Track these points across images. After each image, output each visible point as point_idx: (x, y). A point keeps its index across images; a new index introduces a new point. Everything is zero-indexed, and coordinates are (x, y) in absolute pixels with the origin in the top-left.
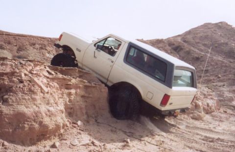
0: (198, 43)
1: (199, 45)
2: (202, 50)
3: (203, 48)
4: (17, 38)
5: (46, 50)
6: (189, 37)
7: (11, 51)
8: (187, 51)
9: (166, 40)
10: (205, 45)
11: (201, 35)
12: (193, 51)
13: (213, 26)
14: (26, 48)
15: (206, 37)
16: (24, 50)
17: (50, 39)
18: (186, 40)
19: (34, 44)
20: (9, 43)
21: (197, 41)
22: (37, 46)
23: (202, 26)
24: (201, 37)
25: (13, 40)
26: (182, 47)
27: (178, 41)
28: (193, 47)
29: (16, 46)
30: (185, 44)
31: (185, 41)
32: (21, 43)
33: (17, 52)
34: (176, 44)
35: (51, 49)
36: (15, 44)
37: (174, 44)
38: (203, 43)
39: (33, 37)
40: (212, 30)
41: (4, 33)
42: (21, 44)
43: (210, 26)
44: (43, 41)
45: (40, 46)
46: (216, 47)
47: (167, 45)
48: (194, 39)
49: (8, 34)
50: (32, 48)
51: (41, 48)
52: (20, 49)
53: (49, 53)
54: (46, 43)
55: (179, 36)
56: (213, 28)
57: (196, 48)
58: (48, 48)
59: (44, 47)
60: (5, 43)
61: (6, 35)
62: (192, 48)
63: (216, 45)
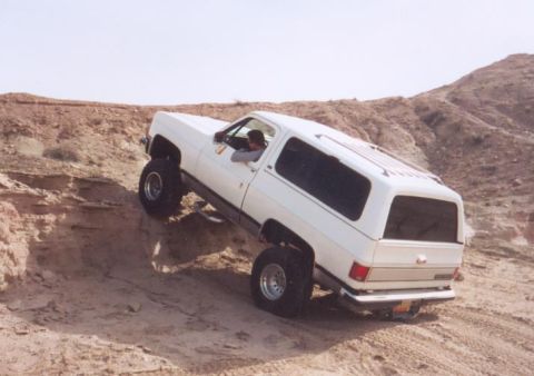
0: (487, 103)
1: (488, 107)
2: (491, 121)
3: (495, 114)
4: (63, 109)
5: (123, 133)
6: (467, 91)
7: (45, 138)
8: (456, 124)
9: (410, 99)
10: (501, 108)
11: (496, 83)
12: (469, 122)
13: (528, 62)
14: (77, 131)
15: (508, 89)
16: (73, 136)
17: (138, 108)
18: (459, 97)
19: (98, 123)
20: (43, 122)
21: (485, 98)
22: (105, 126)
23: (503, 61)
24: (496, 88)
25: (51, 115)
26: (445, 115)
27: (439, 102)
28: (473, 113)
29: (57, 127)
30: (455, 108)
31: (455, 101)
32: (69, 120)
33: (58, 142)
34: (433, 109)
35: (136, 131)
36: (56, 124)
37: (427, 109)
38: (499, 102)
39: (100, 105)
40: (525, 71)
41: (37, 101)
42: (69, 123)
43: (521, 62)
44: (121, 114)
45: (112, 126)
46: (528, 111)
47: (411, 112)
48: (477, 95)
49: (45, 103)
50: (91, 131)
51: (114, 130)
52: (64, 135)
53: (129, 139)
54: (126, 117)
55: (445, 87)
56: (527, 65)
57: (478, 115)
58: (130, 130)
59: (119, 128)
60: (35, 122)
61: (40, 103)
62: (469, 117)
63: (528, 107)
